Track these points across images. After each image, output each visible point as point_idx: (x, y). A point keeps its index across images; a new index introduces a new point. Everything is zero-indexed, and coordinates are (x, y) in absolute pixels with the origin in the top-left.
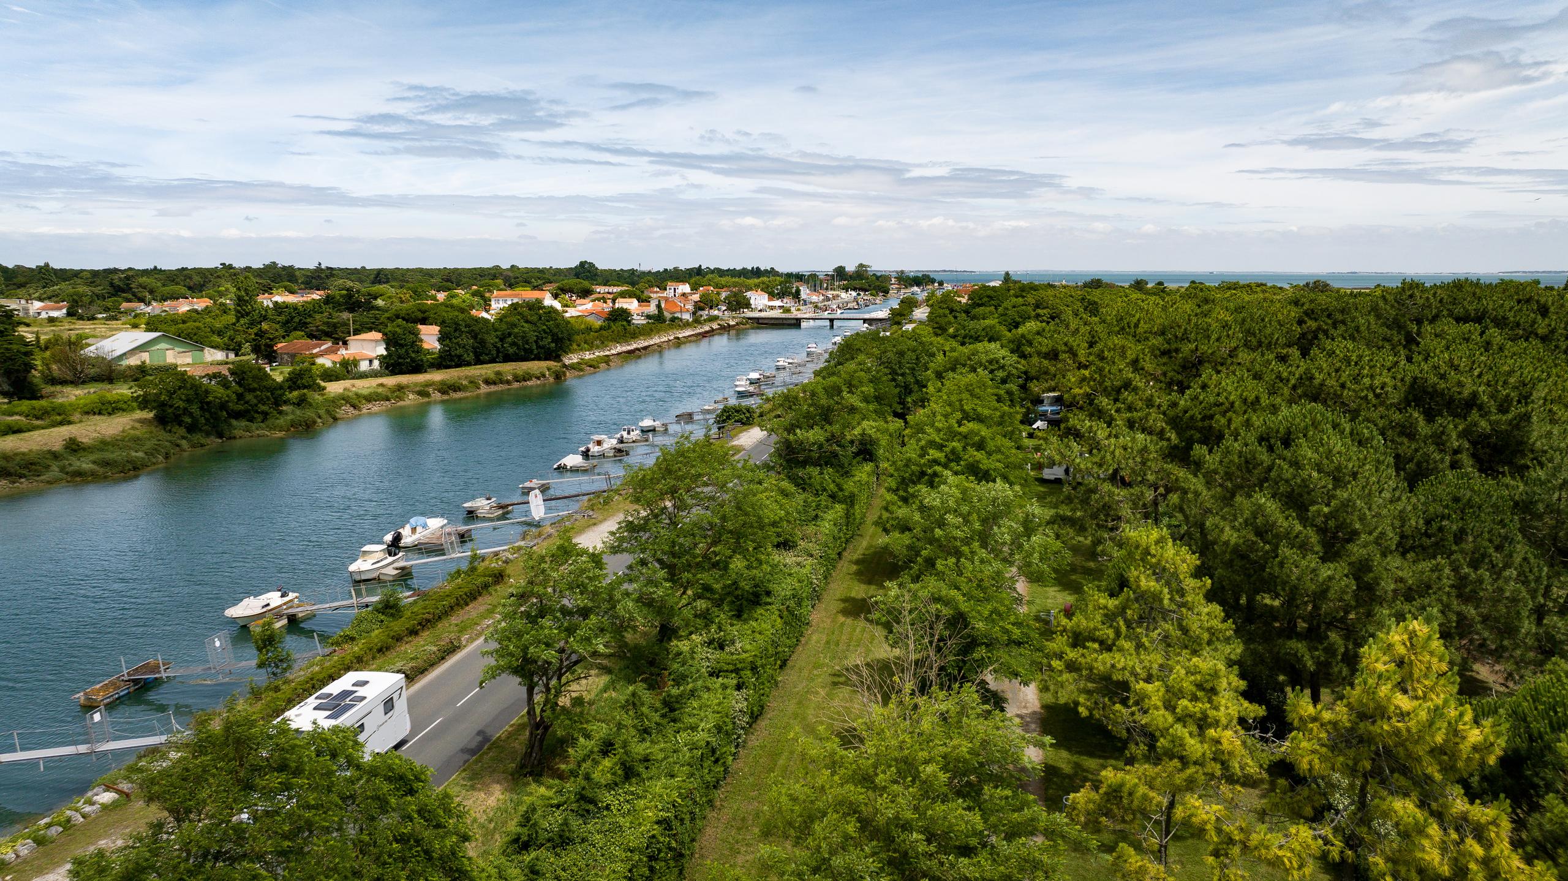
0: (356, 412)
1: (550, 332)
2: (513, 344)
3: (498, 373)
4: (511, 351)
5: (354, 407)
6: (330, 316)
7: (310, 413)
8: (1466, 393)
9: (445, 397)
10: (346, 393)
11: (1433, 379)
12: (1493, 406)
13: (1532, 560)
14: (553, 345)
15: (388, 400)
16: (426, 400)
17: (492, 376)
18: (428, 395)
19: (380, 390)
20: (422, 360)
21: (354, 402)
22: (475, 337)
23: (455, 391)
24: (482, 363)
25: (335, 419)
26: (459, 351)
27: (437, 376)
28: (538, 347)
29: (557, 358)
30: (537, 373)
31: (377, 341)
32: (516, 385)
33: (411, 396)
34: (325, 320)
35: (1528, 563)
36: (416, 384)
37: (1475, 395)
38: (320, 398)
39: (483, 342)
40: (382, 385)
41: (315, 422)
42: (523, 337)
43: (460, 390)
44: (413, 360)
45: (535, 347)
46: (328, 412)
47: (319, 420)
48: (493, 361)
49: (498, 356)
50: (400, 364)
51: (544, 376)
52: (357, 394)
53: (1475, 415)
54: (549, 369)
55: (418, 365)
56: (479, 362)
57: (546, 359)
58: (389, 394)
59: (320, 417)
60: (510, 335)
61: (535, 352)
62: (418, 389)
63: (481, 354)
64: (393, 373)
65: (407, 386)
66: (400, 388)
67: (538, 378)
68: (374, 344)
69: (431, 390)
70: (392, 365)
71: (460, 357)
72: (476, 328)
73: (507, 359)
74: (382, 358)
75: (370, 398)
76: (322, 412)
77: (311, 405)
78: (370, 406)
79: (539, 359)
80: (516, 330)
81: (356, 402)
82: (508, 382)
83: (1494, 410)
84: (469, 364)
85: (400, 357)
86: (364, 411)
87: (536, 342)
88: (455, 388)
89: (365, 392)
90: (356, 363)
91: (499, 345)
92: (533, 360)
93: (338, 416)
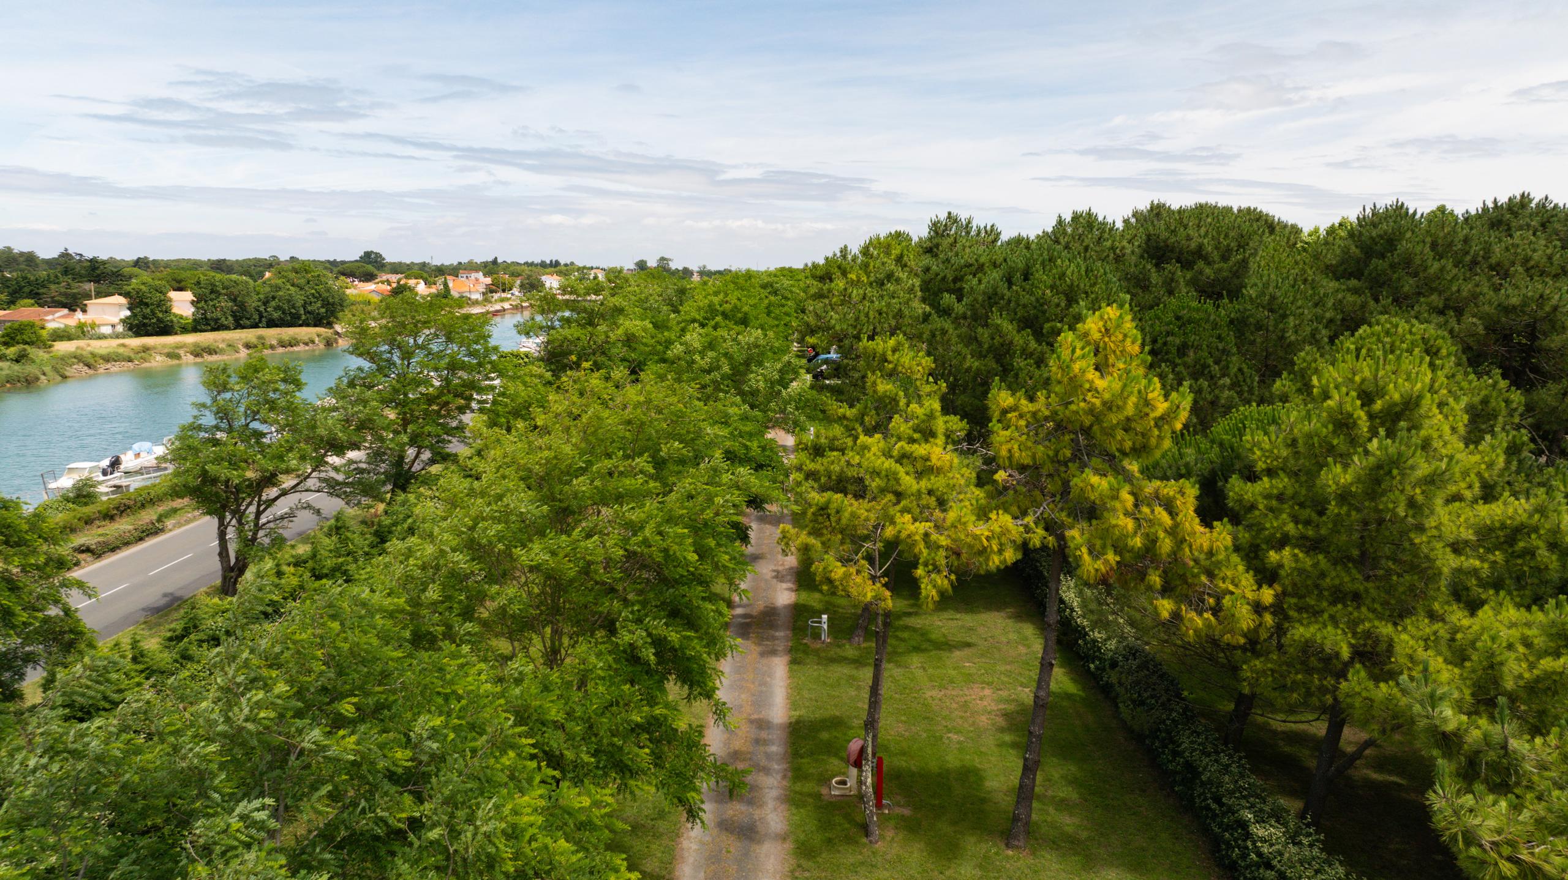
0: (91, 372)
1: (318, 296)
2: (277, 308)
3: (260, 338)
4: (276, 315)
5: (89, 366)
6: (69, 286)
7: (30, 369)
8: (1193, 245)
9: (199, 360)
10: (79, 352)
11: (1165, 235)
12: (1216, 256)
13: (1245, 370)
14: (323, 310)
15: (130, 360)
16: (175, 362)
17: (254, 340)
18: (178, 357)
19: (121, 350)
20: (172, 321)
21: (89, 362)
22: (235, 300)
23: (210, 354)
24: (243, 327)
25: (64, 377)
26: (218, 314)
27: (190, 339)
28: (307, 312)
29: (329, 325)
30: (306, 339)
31: (120, 305)
32: (281, 350)
33: (158, 358)
34: (63, 290)
35: (1243, 374)
36: (164, 346)
37: (1200, 247)
38: (46, 356)
39: (242, 306)
40: (123, 345)
41: (38, 379)
42: (289, 301)
43: (216, 353)
44: (160, 320)
45: (302, 312)
46: (55, 369)
47: (43, 377)
48: (255, 326)
49: (260, 321)
50: (145, 325)
51: (313, 342)
52: (92, 353)
53: (1201, 264)
54: (318, 336)
55: (166, 326)
56: (239, 326)
57: (315, 326)
58: (133, 356)
59: (44, 374)
60: (274, 298)
61: (303, 317)
62: (166, 351)
63: (241, 319)
64: (138, 334)
65: (154, 348)
66: (146, 349)
67: (306, 344)
68: (117, 308)
69: (182, 352)
70: (138, 326)
71: (216, 320)
72: (235, 291)
73: (271, 324)
74: (123, 321)
75: (107, 359)
76: (47, 369)
77: (33, 362)
78: (109, 366)
79: (308, 325)
80: (281, 293)
81: (92, 361)
82: (272, 347)
83: (1217, 258)
84: (227, 328)
85: (145, 317)
86: (101, 371)
87: (304, 307)
88: (211, 351)
89: (103, 352)
90: (93, 325)
91: (262, 309)
92: (301, 326)
93: (67, 374)
